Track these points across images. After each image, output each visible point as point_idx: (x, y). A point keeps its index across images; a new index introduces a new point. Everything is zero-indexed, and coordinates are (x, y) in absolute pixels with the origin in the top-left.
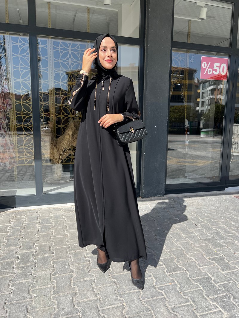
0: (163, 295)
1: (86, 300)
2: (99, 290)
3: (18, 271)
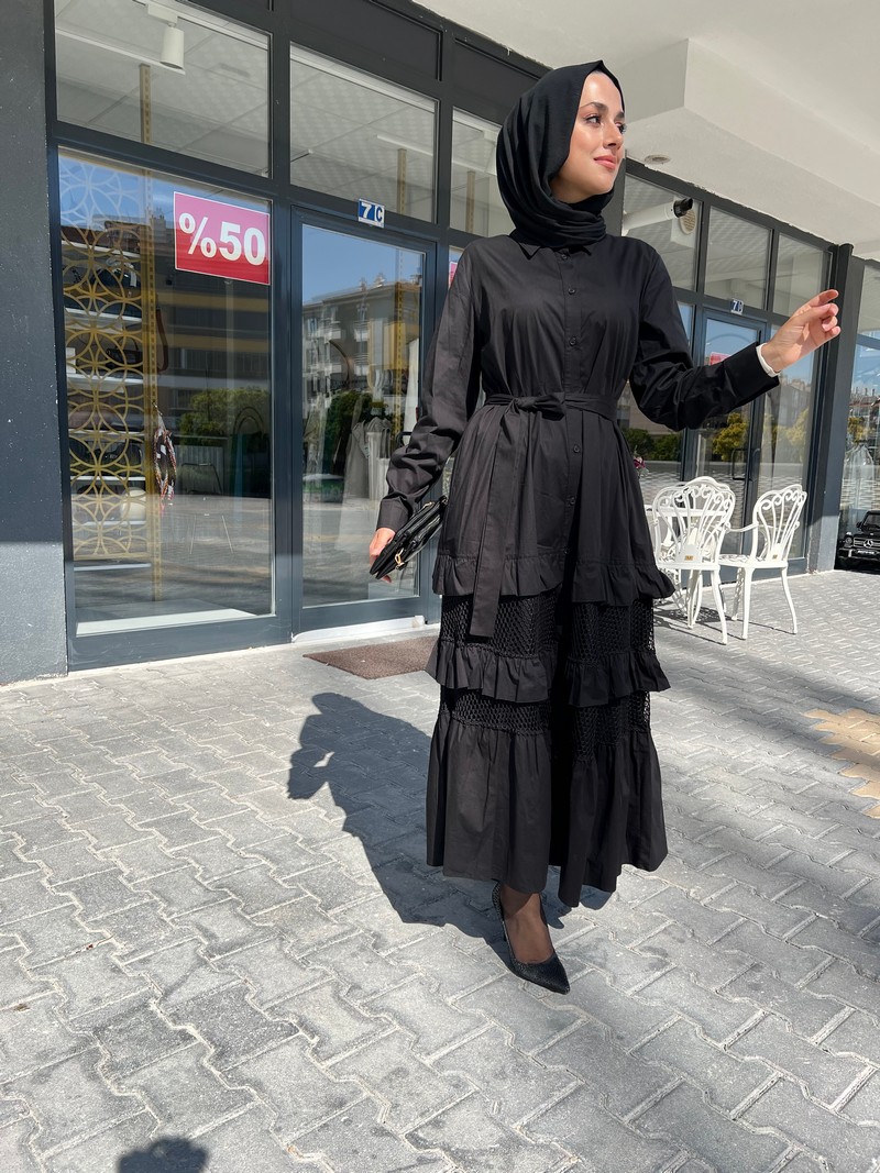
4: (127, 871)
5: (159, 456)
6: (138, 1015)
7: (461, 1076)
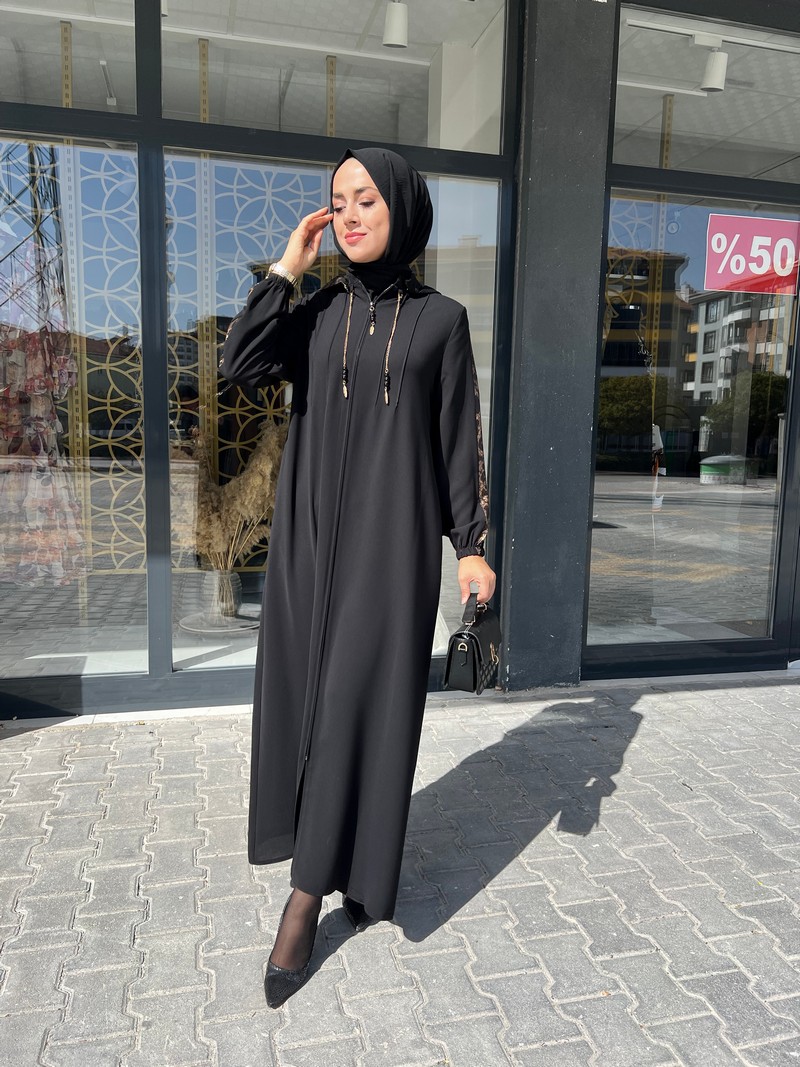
0: (579, 1033)
1: (316, 1040)
2: (360, 1008)
3: (87, 933)
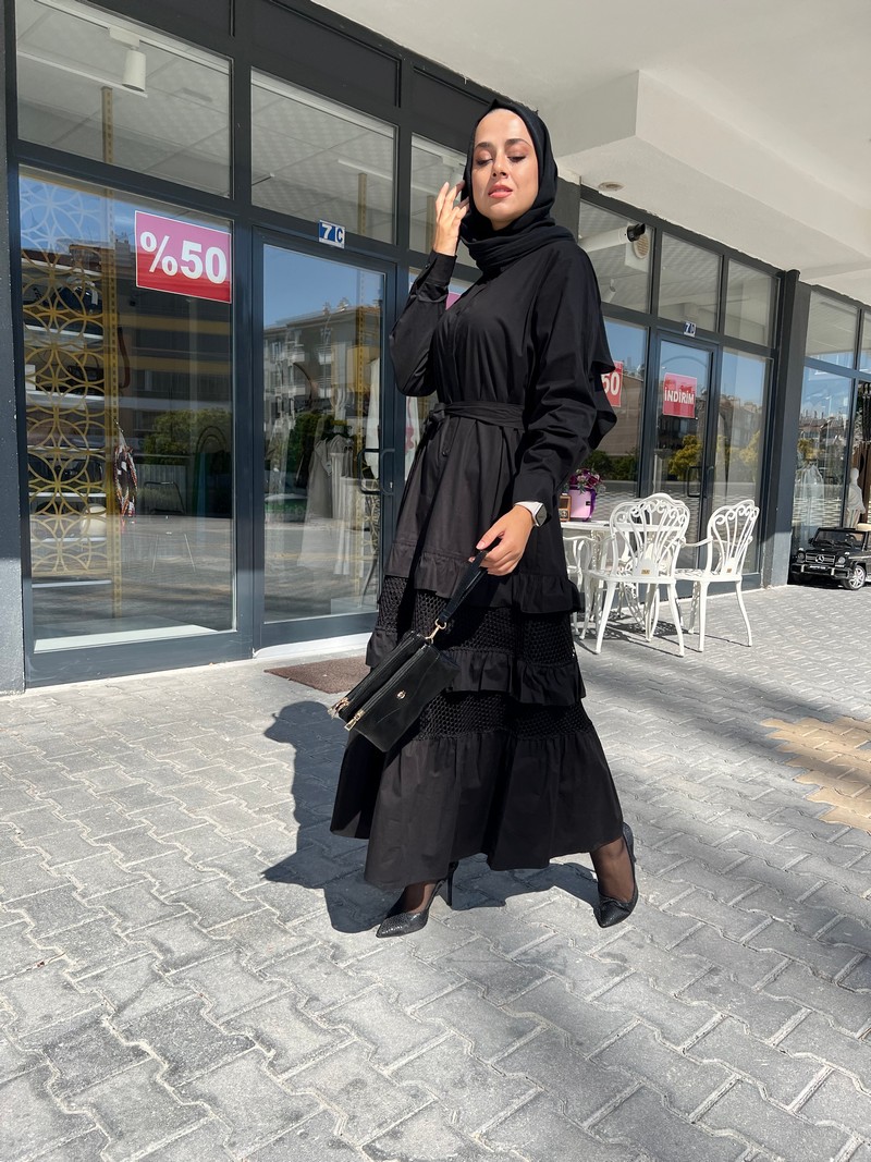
4: (81, 887)
5: (119, 472)
6: (90, 1032)
7: (420, 1086)
